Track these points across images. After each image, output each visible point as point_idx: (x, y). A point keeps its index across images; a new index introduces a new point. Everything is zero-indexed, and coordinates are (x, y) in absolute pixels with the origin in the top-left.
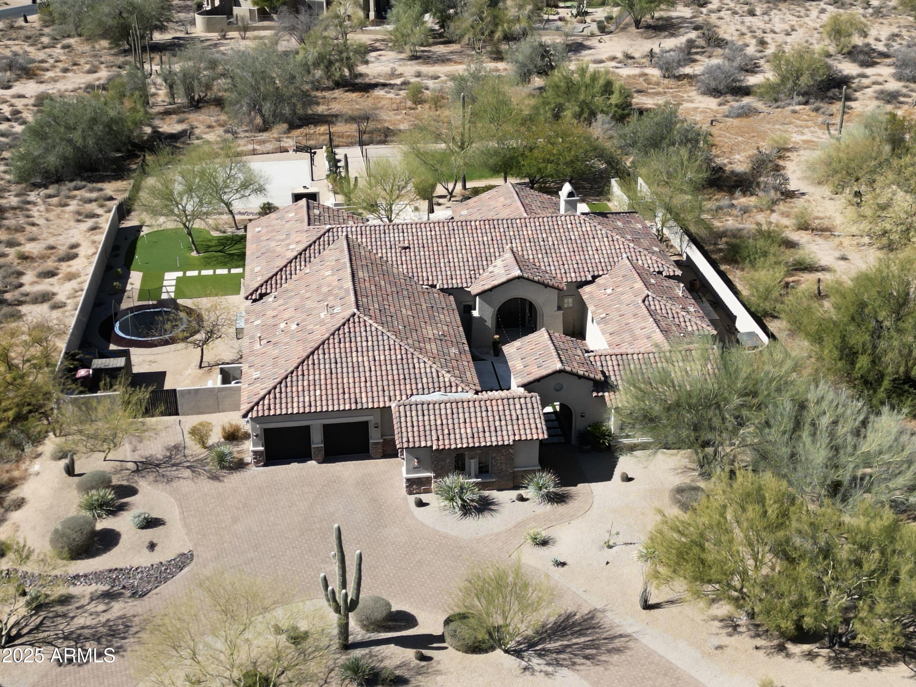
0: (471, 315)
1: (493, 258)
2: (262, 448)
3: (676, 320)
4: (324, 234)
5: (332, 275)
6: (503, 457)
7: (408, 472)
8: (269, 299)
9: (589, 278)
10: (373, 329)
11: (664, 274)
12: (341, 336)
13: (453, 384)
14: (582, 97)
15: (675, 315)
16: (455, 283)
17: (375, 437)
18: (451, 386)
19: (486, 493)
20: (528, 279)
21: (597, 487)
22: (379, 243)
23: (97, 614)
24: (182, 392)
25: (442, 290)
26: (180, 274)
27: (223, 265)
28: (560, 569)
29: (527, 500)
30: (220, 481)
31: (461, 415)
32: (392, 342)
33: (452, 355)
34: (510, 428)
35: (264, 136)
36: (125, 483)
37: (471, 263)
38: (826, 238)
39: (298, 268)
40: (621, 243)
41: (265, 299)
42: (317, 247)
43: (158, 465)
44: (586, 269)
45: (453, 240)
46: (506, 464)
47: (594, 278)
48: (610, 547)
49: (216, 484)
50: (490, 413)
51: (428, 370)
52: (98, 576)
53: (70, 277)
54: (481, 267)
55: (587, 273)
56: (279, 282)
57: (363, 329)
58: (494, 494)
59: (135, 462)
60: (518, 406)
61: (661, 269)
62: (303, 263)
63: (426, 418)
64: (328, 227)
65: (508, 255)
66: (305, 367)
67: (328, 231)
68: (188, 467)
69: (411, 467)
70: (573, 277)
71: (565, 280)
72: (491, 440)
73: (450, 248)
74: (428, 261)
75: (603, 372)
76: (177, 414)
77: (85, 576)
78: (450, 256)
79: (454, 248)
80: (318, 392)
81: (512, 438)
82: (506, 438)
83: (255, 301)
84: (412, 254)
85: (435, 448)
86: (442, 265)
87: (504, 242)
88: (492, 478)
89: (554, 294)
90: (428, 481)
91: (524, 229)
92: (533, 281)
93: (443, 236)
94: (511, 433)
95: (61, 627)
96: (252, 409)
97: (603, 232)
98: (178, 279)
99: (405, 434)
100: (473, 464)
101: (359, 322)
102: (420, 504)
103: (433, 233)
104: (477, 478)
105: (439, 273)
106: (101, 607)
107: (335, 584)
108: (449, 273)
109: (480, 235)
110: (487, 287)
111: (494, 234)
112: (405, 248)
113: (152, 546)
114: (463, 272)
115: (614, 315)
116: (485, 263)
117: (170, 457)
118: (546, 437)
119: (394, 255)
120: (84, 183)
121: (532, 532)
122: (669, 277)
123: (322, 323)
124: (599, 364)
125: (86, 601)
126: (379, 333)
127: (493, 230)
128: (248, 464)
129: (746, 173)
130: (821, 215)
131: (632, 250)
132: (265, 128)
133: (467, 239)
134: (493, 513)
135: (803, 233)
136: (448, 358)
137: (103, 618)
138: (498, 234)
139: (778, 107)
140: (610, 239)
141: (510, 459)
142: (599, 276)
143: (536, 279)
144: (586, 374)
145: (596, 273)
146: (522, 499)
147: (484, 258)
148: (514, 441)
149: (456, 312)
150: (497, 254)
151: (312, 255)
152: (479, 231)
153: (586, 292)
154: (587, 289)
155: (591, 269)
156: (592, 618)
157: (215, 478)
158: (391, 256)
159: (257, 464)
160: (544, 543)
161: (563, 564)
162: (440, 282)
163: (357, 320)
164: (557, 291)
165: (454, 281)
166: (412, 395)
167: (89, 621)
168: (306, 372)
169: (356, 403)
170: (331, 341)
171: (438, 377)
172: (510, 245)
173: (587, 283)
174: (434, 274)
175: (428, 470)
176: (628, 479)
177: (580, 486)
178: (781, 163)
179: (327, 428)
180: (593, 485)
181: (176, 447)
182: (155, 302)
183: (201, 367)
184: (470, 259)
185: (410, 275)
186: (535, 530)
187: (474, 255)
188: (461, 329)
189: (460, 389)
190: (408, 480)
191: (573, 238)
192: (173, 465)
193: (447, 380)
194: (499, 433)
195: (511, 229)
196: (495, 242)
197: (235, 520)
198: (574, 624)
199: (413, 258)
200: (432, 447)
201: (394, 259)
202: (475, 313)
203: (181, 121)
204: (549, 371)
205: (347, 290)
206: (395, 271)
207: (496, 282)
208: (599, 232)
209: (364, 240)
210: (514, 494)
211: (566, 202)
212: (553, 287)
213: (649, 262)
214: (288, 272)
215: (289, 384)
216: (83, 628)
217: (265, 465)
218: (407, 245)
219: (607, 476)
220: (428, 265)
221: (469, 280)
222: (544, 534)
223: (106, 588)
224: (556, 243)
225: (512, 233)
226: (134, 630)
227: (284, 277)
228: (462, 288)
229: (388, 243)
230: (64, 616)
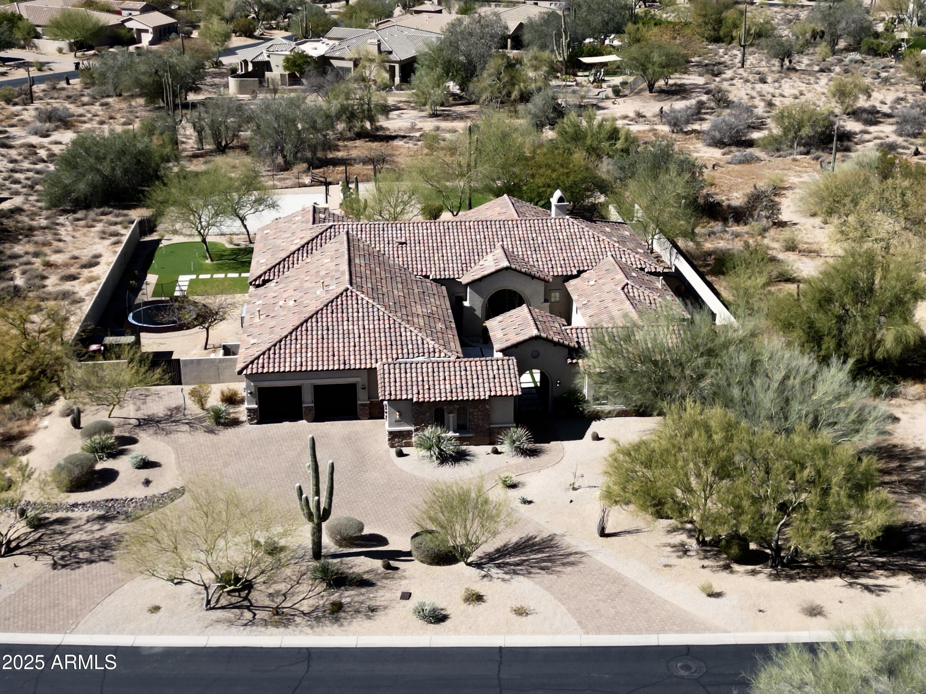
0: (462, 304)
1: (484, 254)
2: (256, 406)
3: (653, 305)
4: (326, 230)
5: (331, 262)
6: (480, 413)
7: (390, 425)
8: (272, 284)
9: (575, 273)
10: (364, 302)
11: (646, 270)
12: (334, 307)
13: (437, 350)
14: (589, 142)
15: (653, 302)
16: (447, 275)
17: (362, 399)
18: (434, 352)
19: (464, 447)
20: (515, 270)
21: (569, 446)
22: (377, 239)
23: (92, 532)
24: (185, 361)
25: (435, 280)
26: (194, 277)
27: (234, 269)
28: (527, 506)
29: (500, 453)
30: (215, 434)
31: (441, 374)
32: (381, 314)
33: (439, 329)
34: (486, 385)
35: (285, 174)
36: (127, 434)
37: (463, 258)
38: (812, 258)
39: (300, 258)
40: (606, 243)
41: (267, 285)
42: (319, 241)
43: (158, 422)
44: (572, 265)
45: (447, 237)
46: (483, 420)
47: (580, 273)
48: (574, 489)
49: (211, 436)
50: (469, 373)
51: (414, 338)
52: (95, 505)
53: (90, 280)
54: (472, 261)
55: (573, 269)
56: (281, 270)
57: (355, 302)
59: (138, 419)
61: (644, 266)
62: (305, 255)
63: (409, 375)
64: (331, 223)
65: (499, 252)
66: (299, 333)
67: (331, 227)
68: (187, 423)
69: (393, 420)
70: (559, 271)
71: (551, 274)
72: (469, 395)
73: (444, 244)
74: (423, 255)
75: (578, 343)
76: (180, 383)
77: (84, 504)
78: (444, 251)
79: (448, 244)
80: (309, 354)
81: (488, 394)
82: (482, 393)
83: (258, 286)
84: (408, 249)
85: (415, 400)
86: (436, 258)
87: (496, 240)
88: (470, 433)
89: (541, 287)
90: (408, 434)
91: (515, 229)
92: (520, 272)
93: (438, 234)
94: (487, 389)
95: (58, 541)
96: (246, 367)
97: (590, 233)
98: (191, 281)
99: (387, 388)
100: (451, 418)
101: (352, 296)
102: (400, 454)
103: (429, 231)
104: (455, 432)
105: (433, 266)
106: (96, 527)
107: (308, 492)
108: (442, 266)
109: (473, 234)
110: (476, 277)
111: (486, 233)
112: (402, 243)
113: (147, 483)
114: (455, 265)
115: (595, 301)
116: (476, 257)
117: (171, 416)
118: (520, 393)
119: (391, 249)
120: (111, 209)
121: (503, 476)
122: (650, 273)
123: (318, 298)
124: (575, 335)
125: (83, 521)
126: (370, 306)
127: (485, 230)
128: (242, 422)
129: (741, 207)
130: (810, 241)
131: (617, 249)
132: (287, 167)
133: (461, 237)
134: (469, 463)
135: (790, 254)
136: (434, 330)
137: (97, 535)
138: (490, 233)
139: (780, 156)
140: (596, 239)
141: (487, 415)
142: (584, 271)
143: (523, 270)
144: (561, 341)
145: (581, 269)
146: (496, 452)
147: (476, 254)
148: (490, 396)
149: (447, 299)
150: (489, 250)
151: (314, 248)
152: (472, 230)
153: (571, 285)
154: (572, 282)
155: (576, 265)
156: (551, 540)
157: (211, 431)
158: (389, 250)
159: (250, 421)
160: (513, 486)
161: (530, 502)
162: (433, 273)
163: (349, 294)
164: (543, 283)
165: (447, 273)
166: (398, 358)
167: (84, 537)
168: (299, 337)
169: (345, 364)
170: (324, 311)
171: (423, 344)
172: (501, 243)
173: (573, 277)
174: (428, 266)
175: (409, 424)
176: (597, 438)
177: (552, 443)
178: (777, 199)
179: (317, 389)
180: (566, 443)
181: (178, 409)
182: (168, 298)
183: (206, 348)
184: (463, 254)
185: (406, 266)
186: (507, 474)
187: (467, 251)
188: (450, 311)
189: (443, 355)
190: (390, 433)
191: (561, 237)
192: (173, 422)
193: (431, 346)
194: (476, 389)
195: (503, 229)
196: (487, 240)
197: (226, 464)
198: (534, 545)
199: (409, 252)
200: (412, 399)
201: (391, 252)
202: (466, 304)
203: (206, 163)
204: (526, 337)
205: (343, 273)
206: (391, 262)
207: (486, 273)
208: (586, 233)
209: (364, 236)
210: (489, 448)
211: (557, 206)
212: (539, 278)
213: (633, 259)
214: (291, 262)
215: (283, 347)
216: (78, 542)
217: (258, 423)
218: (403, 240)
219: (580, 436)
220: (423, 259)
221: (461, 272)
222: (515, 480)
223: (102, 513)
224: (545, 241)
225: (503, 233)
226: (124, 544)
227: (286, 266)
228: (454, 279)
229: (386, 239)
230: (62, 533)
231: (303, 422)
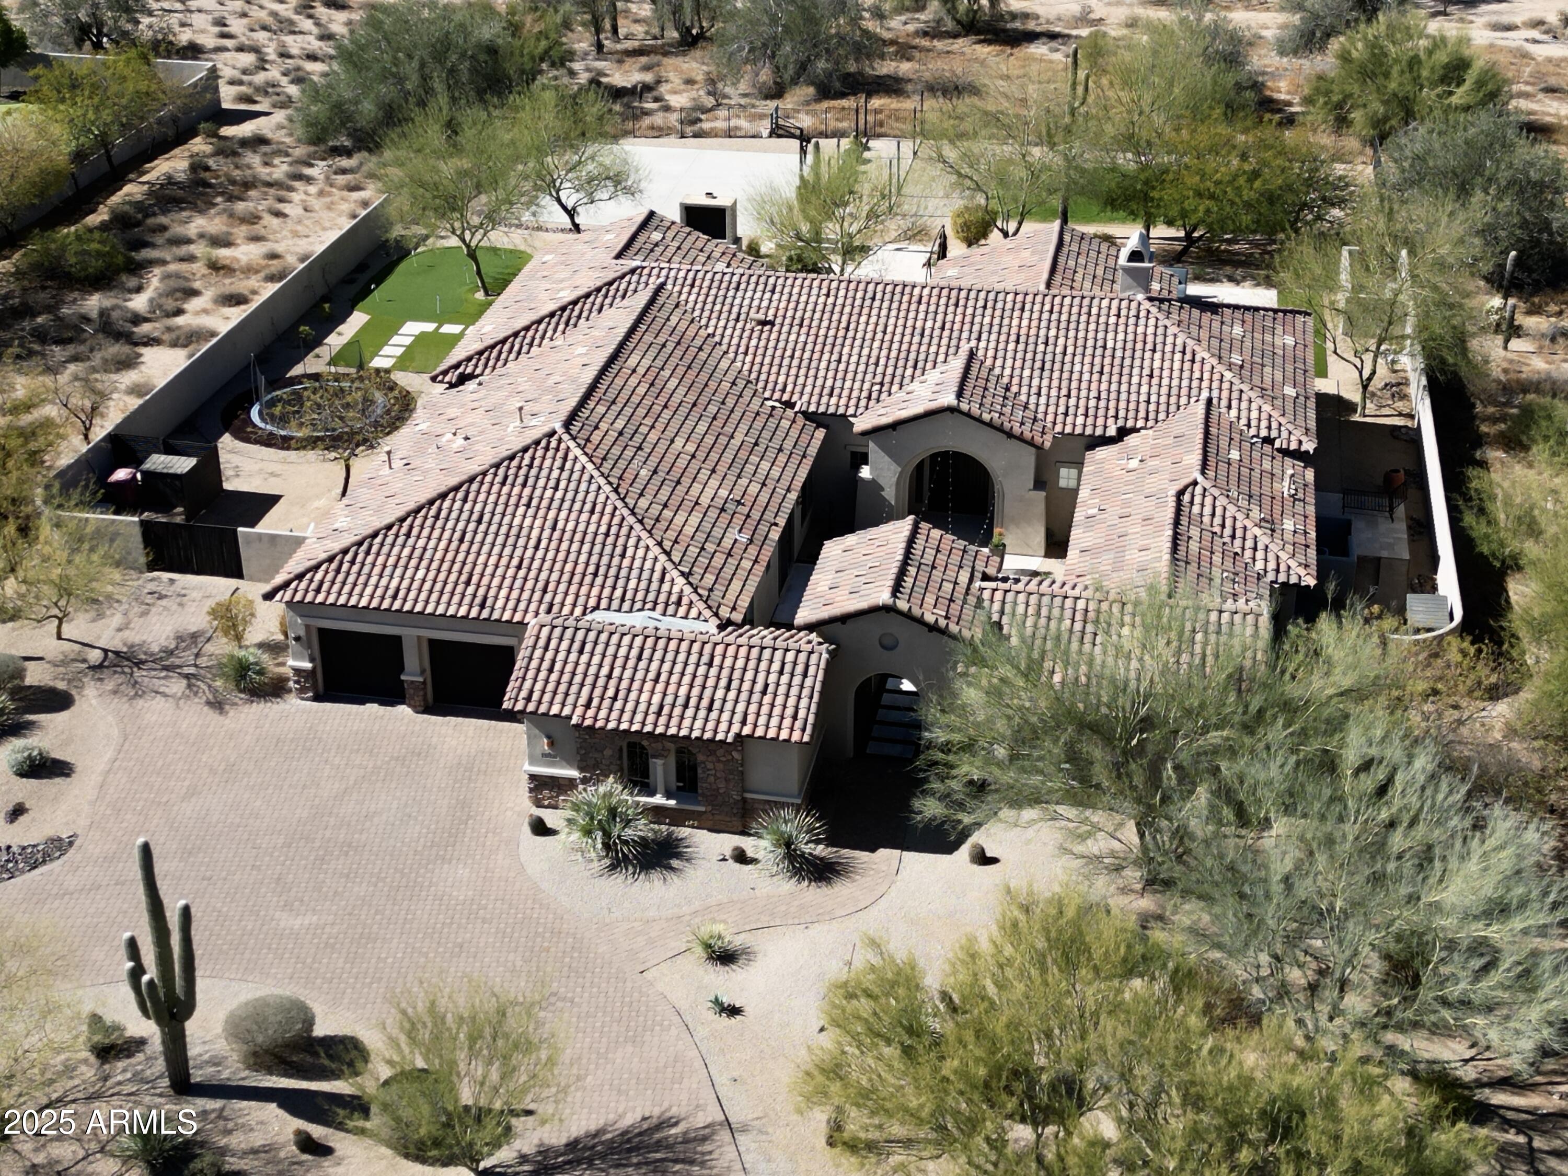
1: (929, 365)
3: (1238, 542)
4: (622, 277)
5: (585, 354)
6: (720, 766)
7: (532, 761)
8: (473, 386)
9: (1112, 432)
10: (578, 467)
11: (1277, 444)
12: (512, 472)
15: (1239, 533)
16: (832, 405)
18: (679, 603)
20: (968, 415)
22: (718, 307)
24: (248, 535)
25: (807, 415)
26: (430, 327)
28: (725, 1021)
29: (753, 861)
31: (654, 666)
32: (601, 498)
33: (727, 543)
34: (740, 707)
36: (61, 685)
37: (880, 369)
39: (549, 334)
40: (1207, 367)
41: (465, 385)
42: (599, 300)
43: (139, 663)
44: (1112, 412)
45: (863, 319)
47: (1123, 433)
49: (211, 716)
50: (713, 671)
51: (648, 564)
54: (897, 380)
55: (1111, 421)
57: (558, 463)
58: (694, 835)
60: (776, 666)
61: (1274, 434)
62: (561, 327)
64: (637, 263)
66: (418, 522)
67: (633, 271)
69: (538, 752)
70: (1078, 424)
71: (1058, 428)
73: (851, 334)
74: (797, 354)
76: (241, 576)
78: (846, 350)
79: (860, 335)
80: (420, 574)
81: (735, 728)
82: (723, 727)
84: (774, 336)
85: (574, 721)
86: (823, 365)
87: (965, 335)
88: (698, 803)
89: (1025, 455)
90: (570, 785)
91: (1017, 314)
92: (979, 420)
93: (847, 310)
94: (738, 718)
96: (285, 586)
97: (1179, 341)
98: (423, 335)
99: (528, 684)
100: (659, 767)
101: (557, 449)
102: (540, 828)
103: (831, 300)
104: (668, 796)
105: (810, 381)
108: (829, 383)
109: (921, 315)
110: (887, 420)
111: (950, 318)
112: (763, 323)
113: (17, 813)
114: (857, 385)
116: (909, 372)
117: (171, 653)
118: (806, 738)
119: (737, 333)
122: (1285, 452)
123: (498, 442)
124: (996, 606)
126: (586, 477)
127: (951, 309)
128: (288, 691)
131: (1226, 386)
132: (776, 92)
133: (892, 321)
136: (710, 547)
138: (959, 318)
140: (1188, 356)
141: (740, 775)
142: (1135, 430)
143: (986, 417)
144: (942, 623)
145: (1130, 424)
146: (741, 857)
147: (911, 363)
148: (738, 736)
149: (808, 462)
150: (941, 358)
151: (585, 314)
152: (923, 307)
153: (1098, 459)
154: (1102, 453)
155: (1122, 414)
157: (218, 705)
158: (731, 335)
159: (302, 691)
160: (728, 958)
161: (733, 1011)
162: (805, 398)
163: (554, 444)
164: (1033, 450)
165: (834, 400)
166: (597, 608)
168: (415, 531)
169: (482, 606)
170: (488, 478)
171: (662, 581)
172: (973, 343)
173: (1105, 441)
174: (801, 380)
175: (570, 764)
176: (983, 859)
182: (353, 371)
184: (882, 361)
185: (754, 376)
187: (894, 354)
188: (795, 494)
189: (694, 613)
190: (532, 777)
191: (1110, 344)
192: (165, 668)
193: (676, 589)
194: (714, 715)
195: (989, 311)
196: (946, 333)
197: (192, 793)
199: (772, 344)
200: (569, 718)
201: (735, 341)
202: (865, 472)
205: (579, 387)
207: (904, 414)
208: (1170, 340)
209: (692, 298)
210: (730, 843)
212: (1021, 438)
213: (1254, 414)
214: (527, 340)
215: (374, 549)
217: (317, 698)
218: (770, 318)
220: (795, 362)
221: (863, 403)
224: (1070, 350)
225: (987, 320)
227: (516, 348)
228: (844, 416)
229: (735, 310)
231: (404, 710)
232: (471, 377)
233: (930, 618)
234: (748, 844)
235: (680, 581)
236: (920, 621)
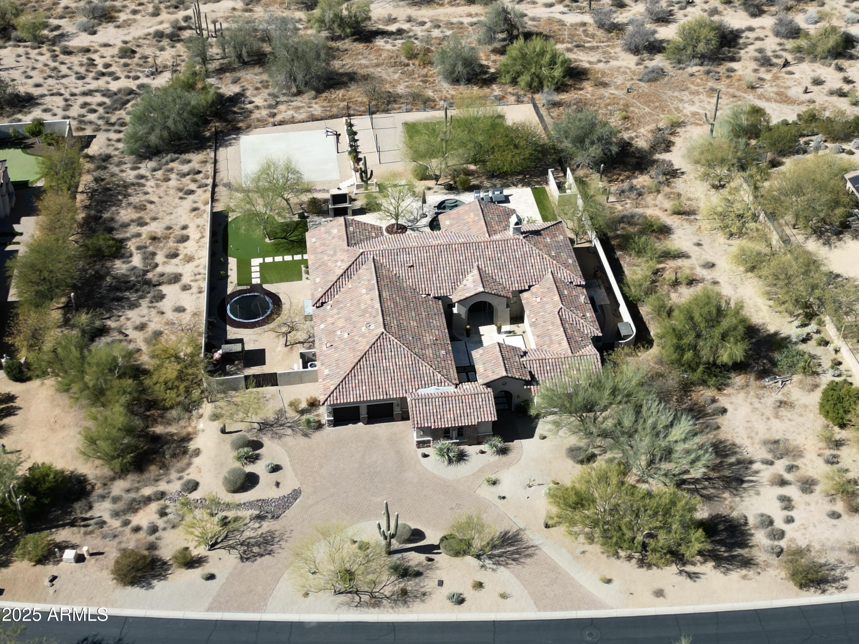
0: (452, 311)
1: (466, 274)
2: (332, 418)
3: (578, 326)
4: (359, 256)
5: (367, 294)
6: (471, 429)
7: (417, 437)
8: (327, 307)
9: (527, 288)
10: (395, 343)
11: (574, 283)
12: (376, 348)
15: (578, 323)
16: (442, 293)
17: (397, 411)
19: (462, 447)
20: (488, 293)
21: (525, 442)
22: (394, 263)
23: (255, 529)
24: (281, 374)
25: (434, 298)
26: (261, 260)
27: (289, 251)
28: (502, 501)
29: (485, 452)
30: (309, 438)
31: (448, 406)
33: (442, 356)
34: (475, 413)
36: (255, 439)
37: (452, 278)
39: (344, 283)
40: (548, 260)
41: (325, 306)
42: (355, 268)
43: (272, 425)
44: (525, 281)
45: (440, 259)
46: (473, 432)
47: (530, 287)
48: (530, 487)
49: (306, 439)
50: (464, 404)
51: (428, 372)
52: (251, 505)
54: (458, 281)
55: (525, 284)
56: (332, 293)
57: (388, 343)
58: (467, 448)
59: (258, 423)
60: (480, 399)
61: (573, 280)
62: (347, 280)
63: (428, 408)
64: (361, 251)
65: (476, 272)
66: (356, 371)
67: (361, 254)
68: (289, 427)
69: (419, 435)
70: (516, 287)
71: (511, 290)
72: (464, 422)
73: (439, 266)
74: (425, 276)
75: (530, 372)
76: (277, 385)
77: (244, 504)
78: (439, 272)
79: (442, 266)
81: (477, 420)
82: (473, 421)
83: (319, 307)
84: (415, 271)
85: (433, 427)
86: (434, 278)
87: (473, 260)
88: (465, 439)
89: (504, 301)
90: (429, 441)
91: (486, 249)
92: (491, 294)
93: (435, 257)
94: (476, 417)
95: (238, 537)
96: (327, 400)
97: (537, 251)
98: (260, 265)
99: (415, 419)
100: (455, 433)
101: (386, 338)
102: (425, 456)
103: (428, 254)
104: (456, 440)
105: (432, 285)
106: (257, 525)
108: (438, 285)
109: (458, 256)
110: (462, 298)
111: (467, 255)
112: (411, 267)
113: (278, 484)
114: (447, 284)
116: (461, 277)
117: (278, 419)
118: (496, 419)
119: (403, 272)
121: (487, 477)
122: (577, 286)
123: (363, 336)
124: (528, 366)
125: (247, 521)
126: (398, 346)
127: (466, 252)
128: (323, 425)
129: (645, 151)
131: (554, 266)
133: (450, 259)
134: (466, 462)
137: (260, 532)
138: (469, 255)
139: (680, 69)
140: (541, 257)
141: (476, 431)
142: (533, 285)
143: (493, 291)
144: (521, 377)
145: (531, 284)
146: (483, 452)
147: (460, 274)
148: (478, 422)
149: (443, 315)
150: (469, 270)
151: (353, 274)
152: (457, 252)
154: (525, 295)
155: (528, 281)
156: (518, 535)
157: (306, 435)
159: (329, 425)
160: (494, 483)
161: (504, 498)
162: (433, 292)
163: (384, 337)
164: (506, 299)
165: (442, 291)
166: (419, 388)
167: (252, 534)
168: (356, 374)
169: (387, 395)
170: (370, 352)
171: (434, 376)
172: (477, 263)
173: (525, 290)
174: (429, 286)
175: (428, 436)
176: (543, 437)
177: (516, 441)
179: (369, 407)
181: (281, 411)
183: (286, 346)
184: (452, 275)
185: (414, 287)
187: (454, 271)
188: (446, 331)
190: (417, 442)
191: (517, 257)
192: (281, 425)
193: (439, 378)
194: (469, 417)
195: (478, 251)
196: (467, 261)
197: (321, 466)
199: (416, 274)
200: (431, 427)
201: (404, 275)
202: (455, 311)
204: (499, 377)
205: (377, 309)
206: (405, 285)
207: (468, 295)
208: (534, 251)
209: (384, 261)
210: (477, 448)
211: (514, 229)
212: (504, 296)
213: (565, 274)
214: (338, 287)
215: (347, 382)
216: (249, 538)
217: (334, 427)
218: (411, 264)
219: (532, 435)
220: (425, 279)
221: (451, 291)
223: (257, 512)
224: (506, 261)
225: (478, 254)
226: (276, 540)
227: (335, 290)
228: (447, 296)
229: (400, 263)
230: (237, 530)
231: (360, 424)
232: (325, 302)
233: (517, 377)
234: (482, 447)
235: (439, 375)
236: (515, 378)
